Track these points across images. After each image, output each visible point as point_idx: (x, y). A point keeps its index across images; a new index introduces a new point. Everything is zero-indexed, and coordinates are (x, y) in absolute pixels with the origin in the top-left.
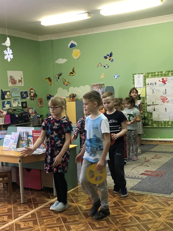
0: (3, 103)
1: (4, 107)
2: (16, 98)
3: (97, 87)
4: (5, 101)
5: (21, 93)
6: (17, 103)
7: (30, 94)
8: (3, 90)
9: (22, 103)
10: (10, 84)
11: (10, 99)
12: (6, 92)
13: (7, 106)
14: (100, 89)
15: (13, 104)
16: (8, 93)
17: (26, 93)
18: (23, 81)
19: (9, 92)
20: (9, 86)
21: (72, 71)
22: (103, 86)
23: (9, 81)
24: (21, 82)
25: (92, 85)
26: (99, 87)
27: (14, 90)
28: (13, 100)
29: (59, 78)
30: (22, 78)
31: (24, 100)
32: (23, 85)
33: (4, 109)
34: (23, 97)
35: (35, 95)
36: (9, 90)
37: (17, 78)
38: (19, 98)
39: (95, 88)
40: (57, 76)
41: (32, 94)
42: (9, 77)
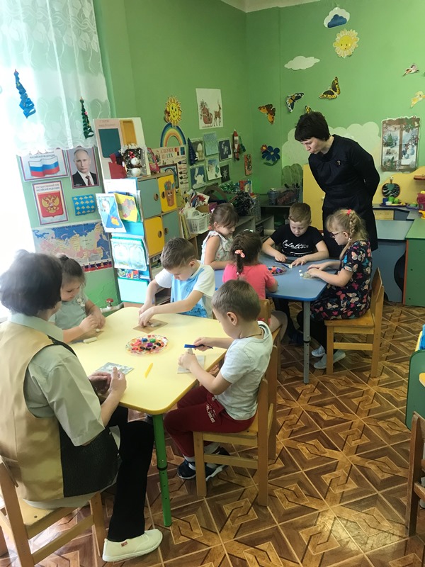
0: (193, 172)
1: (194, 182)
2: (212, 158)
3: (399, 126)
4: (195, 166)
5: (221, 143)
6: (214, 169)
7: (234, 147)
8: (192, 140)
9: (222, 169)
10: (202, 124)
11: (203, 161)
12: (196, 144)
13: (199, 179)
14: (408, 131)
15: (208, 173)
16: (200, 147)
17: (227, 143)
18: (221, 116)
19: (201, 142)
20: (201, 128)
21: (329, 88)
22: (416, 125)
23: (200, 116)
24: (220, 118)
25: (384, 122)
26: (404, 126)
27: (209, 137)
28: (207, 165)
29: (292, 106)
30: (220, 108)
31: (224, 162)
32: (222, 125)
33: (195, 187)
34: (223, 156)
35: (242, 149)
36: (201, 139)
37: (213, 108)
38: (217, 158)
39: (391, 128)
40: (289, 102)
41: (236, 146)
42: (199, 104)
